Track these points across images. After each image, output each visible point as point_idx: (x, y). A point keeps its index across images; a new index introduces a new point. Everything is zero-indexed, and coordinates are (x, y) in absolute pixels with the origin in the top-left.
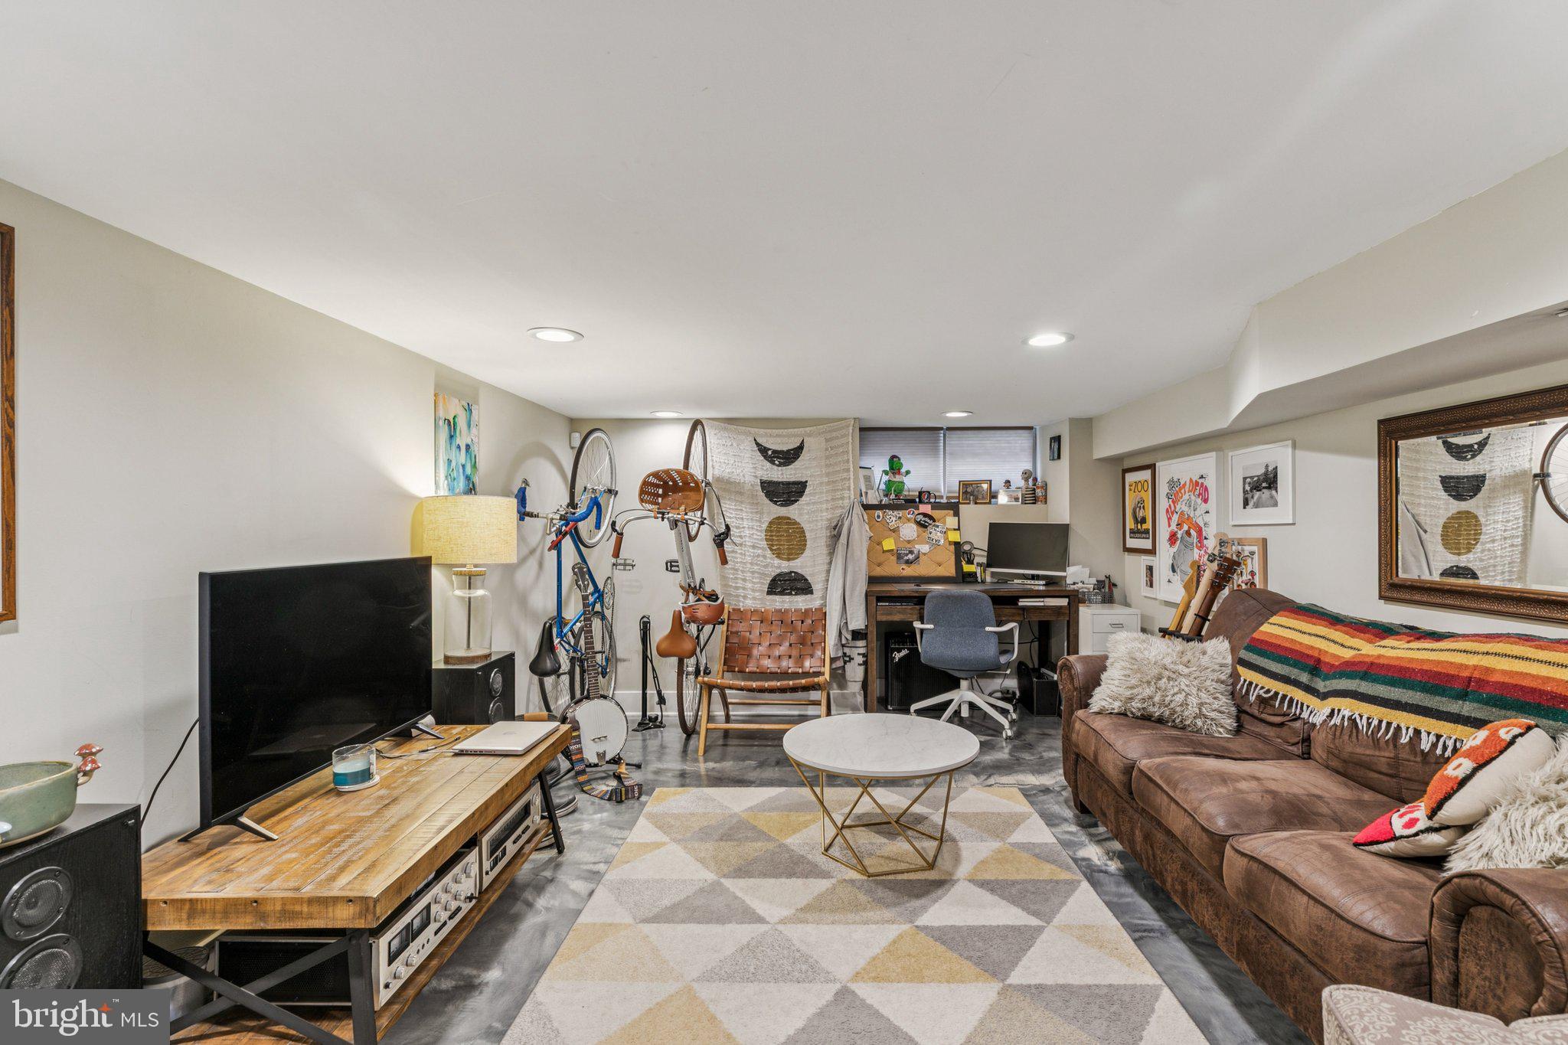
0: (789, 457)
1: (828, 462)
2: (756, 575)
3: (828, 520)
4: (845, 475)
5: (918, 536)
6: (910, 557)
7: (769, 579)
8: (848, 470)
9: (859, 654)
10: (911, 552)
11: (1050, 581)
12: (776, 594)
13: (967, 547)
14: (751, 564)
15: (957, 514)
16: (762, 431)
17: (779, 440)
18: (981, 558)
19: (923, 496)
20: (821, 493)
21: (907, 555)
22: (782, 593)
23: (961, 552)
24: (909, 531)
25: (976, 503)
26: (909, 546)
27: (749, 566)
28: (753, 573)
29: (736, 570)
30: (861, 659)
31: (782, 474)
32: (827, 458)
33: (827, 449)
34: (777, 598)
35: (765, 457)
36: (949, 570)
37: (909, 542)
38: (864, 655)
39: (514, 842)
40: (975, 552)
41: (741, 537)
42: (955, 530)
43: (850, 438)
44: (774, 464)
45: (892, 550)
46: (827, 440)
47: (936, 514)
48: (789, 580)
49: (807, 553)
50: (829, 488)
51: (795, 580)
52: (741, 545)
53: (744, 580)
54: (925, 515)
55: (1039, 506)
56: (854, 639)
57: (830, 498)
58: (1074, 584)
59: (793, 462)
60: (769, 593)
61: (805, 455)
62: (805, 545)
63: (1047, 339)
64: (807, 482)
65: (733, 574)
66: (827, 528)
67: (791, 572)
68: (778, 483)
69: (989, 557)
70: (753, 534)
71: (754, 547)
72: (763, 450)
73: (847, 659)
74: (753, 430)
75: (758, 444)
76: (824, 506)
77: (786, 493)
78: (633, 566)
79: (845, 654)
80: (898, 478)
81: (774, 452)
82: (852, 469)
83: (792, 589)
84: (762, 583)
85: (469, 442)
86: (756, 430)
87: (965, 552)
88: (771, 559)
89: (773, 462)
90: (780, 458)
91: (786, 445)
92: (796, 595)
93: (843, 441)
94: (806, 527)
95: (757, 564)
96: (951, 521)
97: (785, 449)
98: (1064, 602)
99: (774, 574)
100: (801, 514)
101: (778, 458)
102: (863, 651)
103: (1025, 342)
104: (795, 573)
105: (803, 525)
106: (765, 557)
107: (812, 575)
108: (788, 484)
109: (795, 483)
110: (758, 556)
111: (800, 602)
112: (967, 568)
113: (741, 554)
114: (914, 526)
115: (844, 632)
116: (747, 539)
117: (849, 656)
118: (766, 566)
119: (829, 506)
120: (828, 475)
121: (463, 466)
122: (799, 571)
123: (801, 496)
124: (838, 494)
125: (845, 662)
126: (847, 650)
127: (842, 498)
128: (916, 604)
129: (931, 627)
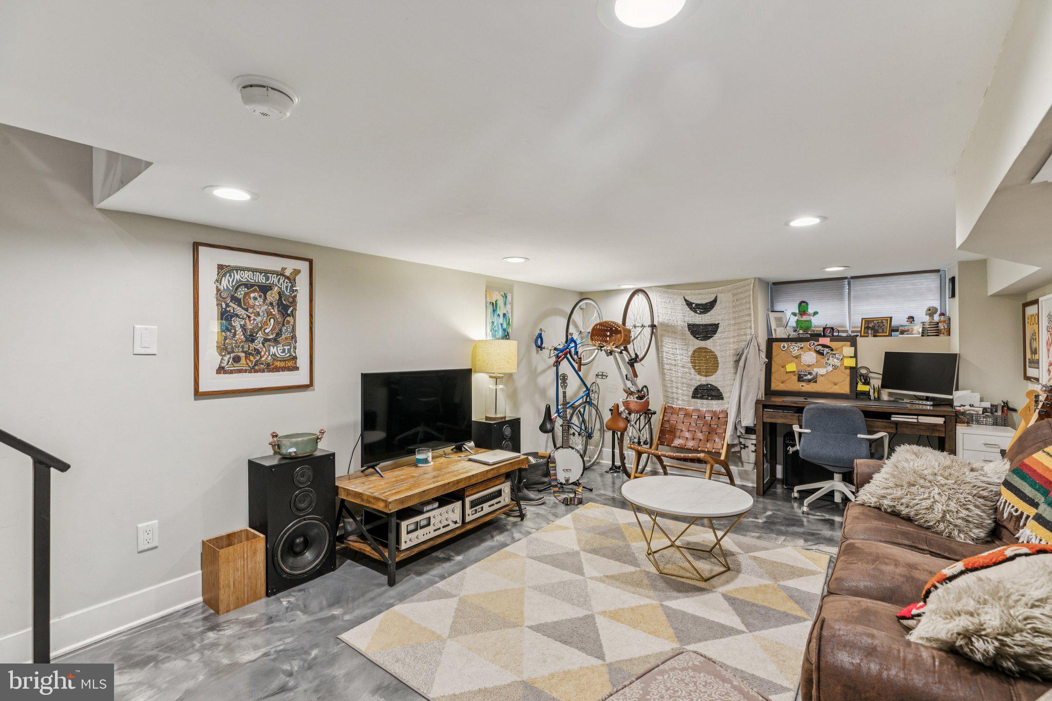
0: (706, 308)
1: (734, 310)
2: (685, 385)
3: (736, 349)
4: (747, 318)
5: (817, 362)
6: (809, 377)
7: (693, 388)
8: (750, 315)
9: (752, 444)
10: (810, 374)
11: (937, 403)
12: (697, 398)
13: (863, 371)
14: (682, 378)
15: (854, 344)
16: (689, 292)
17: (700, 297)
18: (876, 382)
19: (828, 331)
20: (729, 331)
21: (806, 375)
22: (702, 398)
23: (855, 374)
24: (809, 357)
25: (875, 336)
26: (809, 369)
27: (680, 379)
28: (683, 383)
29: (672, 381)
30: (753, 448)
31: (702, 319)
32: (734, 307)
33: (733, 301)
34: (699, 401)
35: (691, 309)
36: (845, 389)
37: (809, 366)
38: (755, 445)
39: (490, 506)
40: (871, 375)
41: (675, 360)
42: (851, 357)
43: (751, 292)
44: (697, 313)
45: (794, 372)
46: (734, 295)
47: (834, 345)
48: (706, 390)
49: (719, 372)
50: (736, 327)
51: (711, 389)
52: (675, 365)
53: (677, 388)
54: (824, 346)
55: (943, 338)
56: (746, 433)
57: (736, 334)
58: (962, 405)
59: (710, 311)
60: (693, 397)
61: (717, 306)
62: (718, 366)
63: (805, 221)
64: (719, 324)
65: (671, 384)
66: (734, 355)
67: (708, 384)
68: (699, 325)
69: (883, 380)
70: (683, 359)
71: (683, 367)
72: (689, 304)
73: (743, 446)
74: (682, 291)
75: (686, 300)
76: (732, 340)
77: (704, 332)
78: (607, 376)
79: (740, 443)
80: (805, 318)
81: (697, 305)
82: (752, 314)
83: (708, 396)
84: (689, 391)
85: (505, 312)
86: (685, 291)
87: (861, 375)
88: (695, 375)
89: (696, 312)
90: (701, 309)
91: (705, 299)
92: (712, 399)
93: (746, 295)
94: (718, 354)
95: (685, 378)
96: (848, 350)
97: (704, 302)
98: (940, 421)
99: (696, 385)
100: (714, 346)
101: (700, 308)
102: (754, 442)
104: (711, 385)
105: (716, 353)
106: (690, 373)
107: (723, 387)
108: (706, 325)
109: (710, 325)
110: (686, 373)
111: (715, 405)
112: (861, 387)
113: (675, 371)
114: (814, 354)
115: (739, 427)
116: (679, 362)
117: (744, 445)
118: (691, 380)
119: (735, 340)
120: (734, 318)
121: (502, 324)
122: (714, 384)
123: (715, 334)
124: (742, 332)
125: (741, 448)
126: (742, 440)
127: (745, 335)
128: (795, 413)
129: (808, 431)
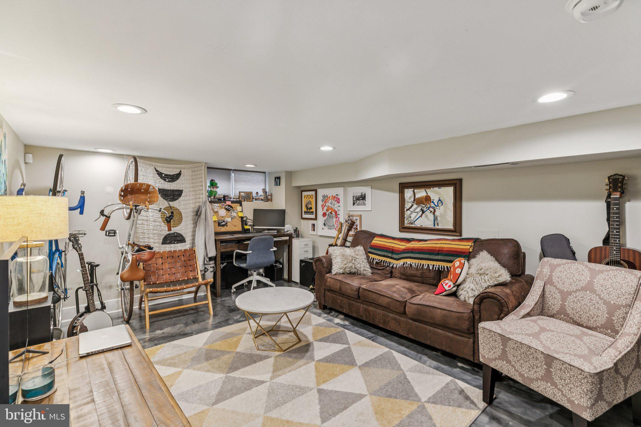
0: (174, 178)
1: (193, 182)
2: (156, 235)
3: (193, 208)
4: (201, 188)
5: (226, 215)
6: (224, 223)
7: (163, 237)
8: (202, 186)
9: (211, 267)
10: (224, 221)
11: (278, 231)
12: (166, 244)
13: (245, 219)
14: (153, 230)
15: (241, 205)
16: (159, 164)
17: (168, 169)
18: (250, 223)
19: (225, 198)
20: (190, 196)
21: (222, 222)
22: (170, 243)
23: (243, 221)
24: (223, 212)
25: (247, 201)
26: (223, 219)
27: (152, 231)
28: (154, 234)
29: (144, 233)
30: (212, 269)
31: (170, 186)
32: (192, 179)
33: (192, 176)
34: (167, 246)
35: (161, 177)
36: (239, 228)
37: (222, 217)
38: (213, 267)
40: (248, 220)
41: (147, 216)
42: (241, 212)
43: (203, 171)
44: (166, 181)
45: (216, 221)
46: (192, 172)
47: (233, 205)
48: (173, 237)
49: (183, 223)
50: (194, 193)
51: (177, 236)
52: (147, 220)
53: (149, 238)
54: (229, 206)
55: (269, 203)
56: (210, 261)
57: (193, 198)
58: (288, 231)
59: (176, 180)
60: (163, 243)
61: (182, 178)
62: (182, 220)
63: (326, 148)
64: (182, 190)
65: (142, 235)
66: (193, 212)
67: (175, 233)
68: (168, 190)
69: (253, 222)
70: (154, 215)
71: (154, 221)
72: (160, 174)
73: (206, 270)
74: (153, 163)
75: (157, 171)
76: (191, 202)
77: (174, 195)
78: (85, 234)
79: (205, 268)
80: (215, 189)
81: (166, 175)
82: (204, 185)
83: (175, 241)
84: (160, 239)
85: (5, 158)
86: (156, 163)
87: (244, 221)
88: (164, 227)
89: (165, 180)
90: (169, 178)
91: (173, 172)
92: (177, 243)
93: (199, 172)
94: (182, 211)
95: (156, 230)
96: (239, 208)
97: (172, 174)
98: (287, 238)
99: (165, 234)
100: (179, 206)
101: (168, 178)
102: (212, 265)
103: (319, 148)
104: (177, 233)
105: (181, 210)
106: (161, 226)
107: (186, 233)
108: (173, 191)
109: (176, 191)
110: (157, 226)
111: (179, 247)
112: (246, 227)
113: (147, 225)
114: (225, 210)
115: (206, 258)
116: (151, 217)
118: (161, 231)
119: (193, 201)
120: (193, 187)
122: (179, 232)
123: (180, 197)
124: (197, 197)
125: (205, 272)
126: (206, 266)
127: (199, 198)
128: (236, 243)
129: (251, 252)
